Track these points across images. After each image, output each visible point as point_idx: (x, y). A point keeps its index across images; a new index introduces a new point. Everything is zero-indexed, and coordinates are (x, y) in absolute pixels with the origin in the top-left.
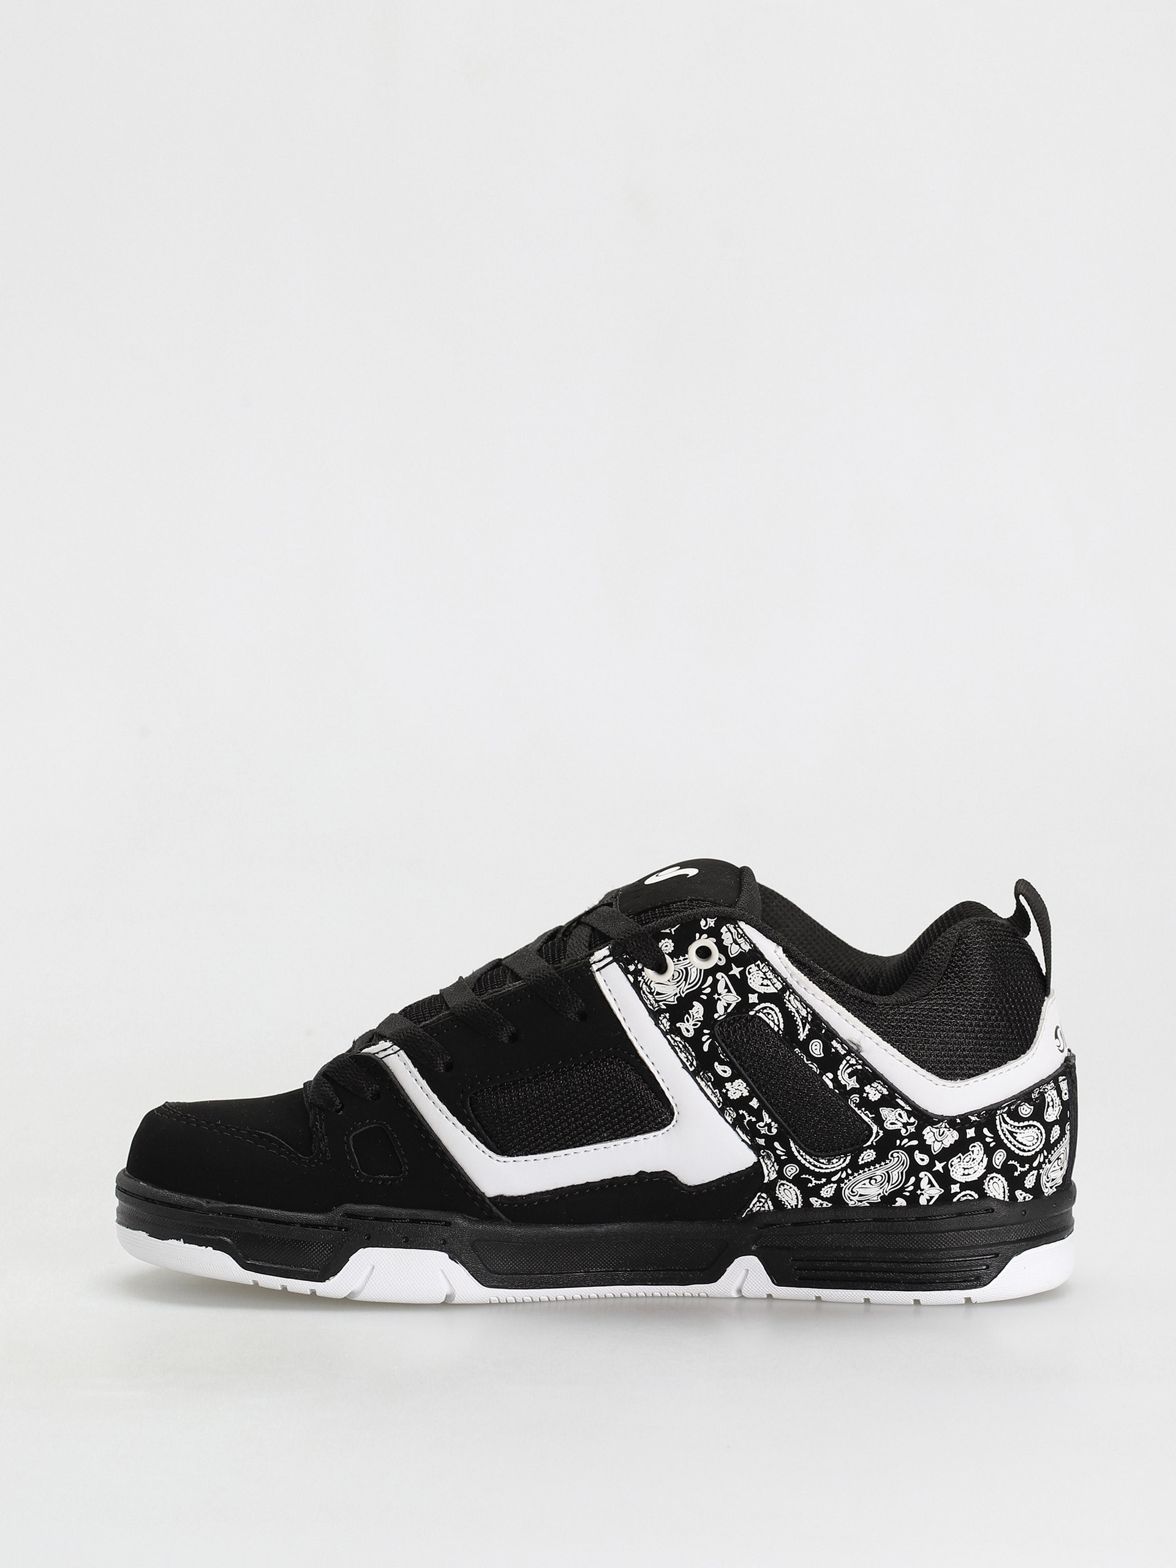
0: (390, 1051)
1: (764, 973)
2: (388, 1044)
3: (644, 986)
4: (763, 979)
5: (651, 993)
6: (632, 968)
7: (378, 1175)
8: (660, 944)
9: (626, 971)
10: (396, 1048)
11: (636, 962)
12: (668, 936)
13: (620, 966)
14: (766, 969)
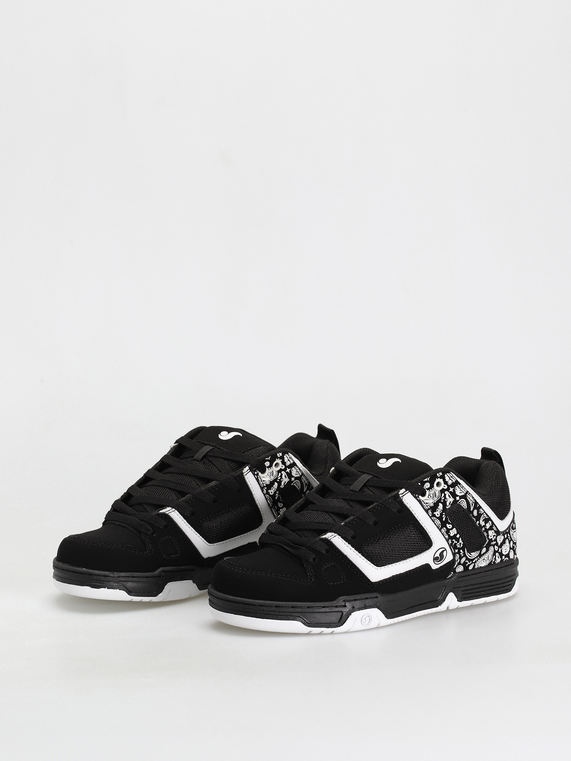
0: (171, 511)
1: (297, 470)
2: (170, 508)
3: (260, 479)
4: (296, 472)
5: (261, 481)
6: (256, 473)
7: (171, 556)
8: (265, 464)
9: (254, 475)
10: (174, 510)
11: (257, 471)
12: (268, 460)
13: (252, 473)
14: (297, 469)
